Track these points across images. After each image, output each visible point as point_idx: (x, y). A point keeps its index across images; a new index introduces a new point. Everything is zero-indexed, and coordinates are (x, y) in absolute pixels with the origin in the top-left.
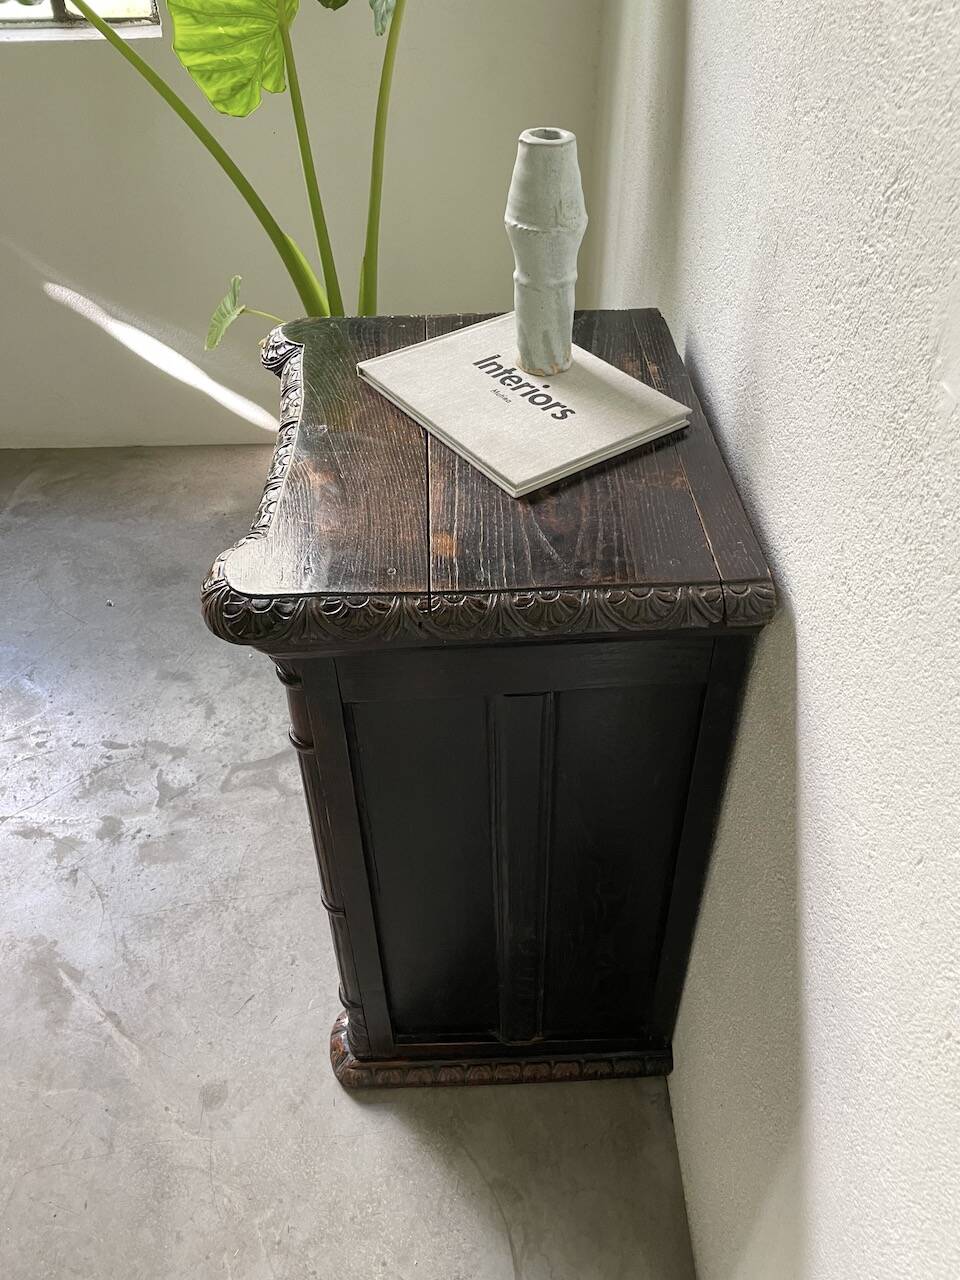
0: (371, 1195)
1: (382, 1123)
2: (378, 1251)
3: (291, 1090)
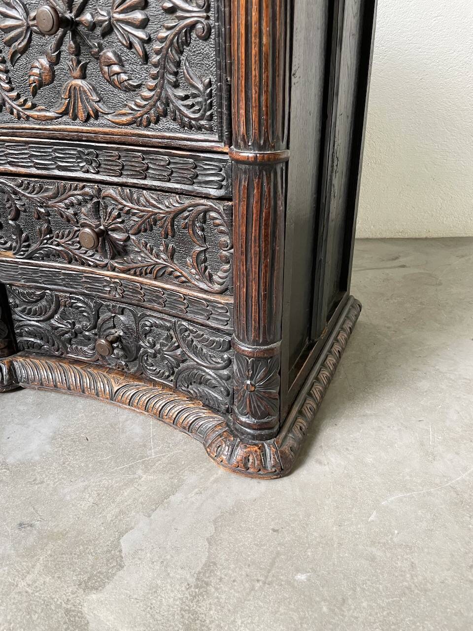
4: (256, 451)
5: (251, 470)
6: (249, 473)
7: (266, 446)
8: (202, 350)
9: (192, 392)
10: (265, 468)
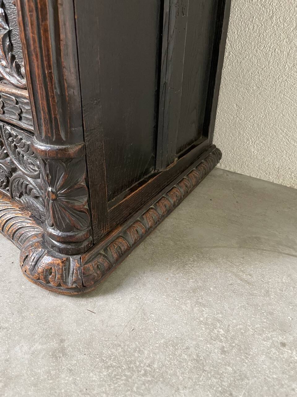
0: (206, 324)
1: (144, 285)
2: (269, 344)
3: (38, 346)
4: (58, 264)
5: (52, 284)
6: (50, 286)
7: (71, 259)
8: (23, 156)
9: (22, 201)
10: (65, 283)
